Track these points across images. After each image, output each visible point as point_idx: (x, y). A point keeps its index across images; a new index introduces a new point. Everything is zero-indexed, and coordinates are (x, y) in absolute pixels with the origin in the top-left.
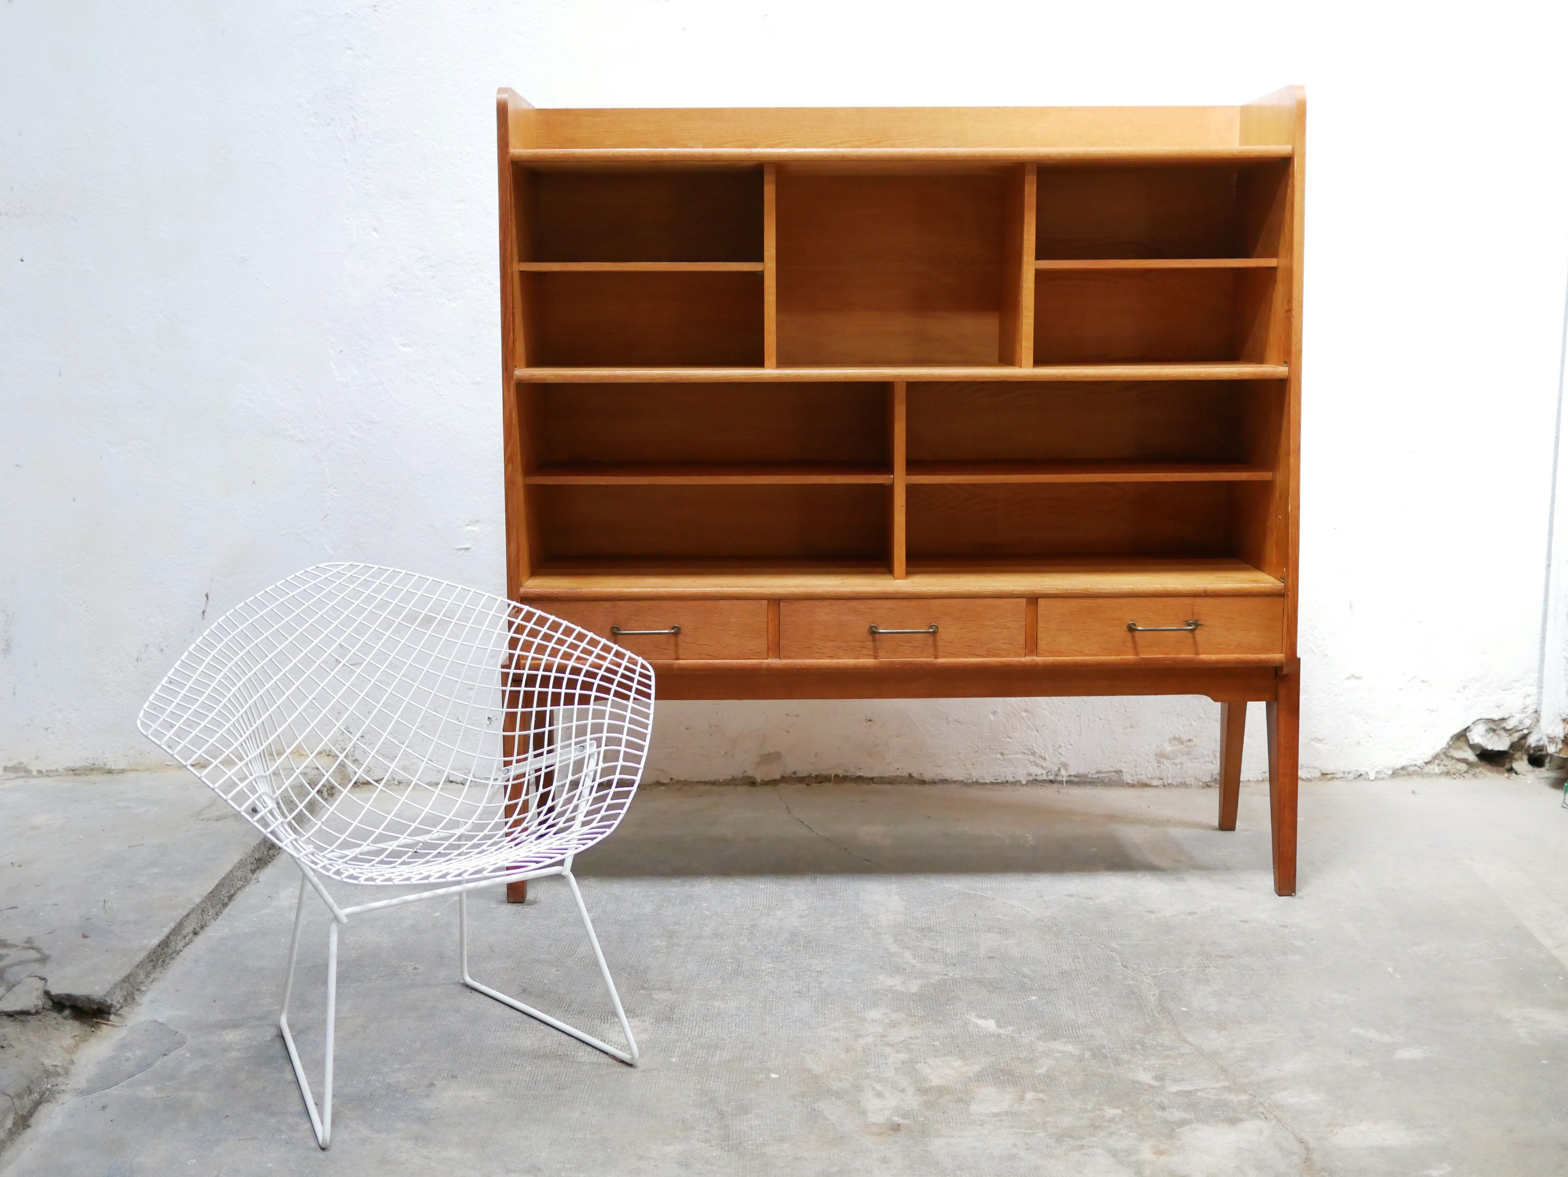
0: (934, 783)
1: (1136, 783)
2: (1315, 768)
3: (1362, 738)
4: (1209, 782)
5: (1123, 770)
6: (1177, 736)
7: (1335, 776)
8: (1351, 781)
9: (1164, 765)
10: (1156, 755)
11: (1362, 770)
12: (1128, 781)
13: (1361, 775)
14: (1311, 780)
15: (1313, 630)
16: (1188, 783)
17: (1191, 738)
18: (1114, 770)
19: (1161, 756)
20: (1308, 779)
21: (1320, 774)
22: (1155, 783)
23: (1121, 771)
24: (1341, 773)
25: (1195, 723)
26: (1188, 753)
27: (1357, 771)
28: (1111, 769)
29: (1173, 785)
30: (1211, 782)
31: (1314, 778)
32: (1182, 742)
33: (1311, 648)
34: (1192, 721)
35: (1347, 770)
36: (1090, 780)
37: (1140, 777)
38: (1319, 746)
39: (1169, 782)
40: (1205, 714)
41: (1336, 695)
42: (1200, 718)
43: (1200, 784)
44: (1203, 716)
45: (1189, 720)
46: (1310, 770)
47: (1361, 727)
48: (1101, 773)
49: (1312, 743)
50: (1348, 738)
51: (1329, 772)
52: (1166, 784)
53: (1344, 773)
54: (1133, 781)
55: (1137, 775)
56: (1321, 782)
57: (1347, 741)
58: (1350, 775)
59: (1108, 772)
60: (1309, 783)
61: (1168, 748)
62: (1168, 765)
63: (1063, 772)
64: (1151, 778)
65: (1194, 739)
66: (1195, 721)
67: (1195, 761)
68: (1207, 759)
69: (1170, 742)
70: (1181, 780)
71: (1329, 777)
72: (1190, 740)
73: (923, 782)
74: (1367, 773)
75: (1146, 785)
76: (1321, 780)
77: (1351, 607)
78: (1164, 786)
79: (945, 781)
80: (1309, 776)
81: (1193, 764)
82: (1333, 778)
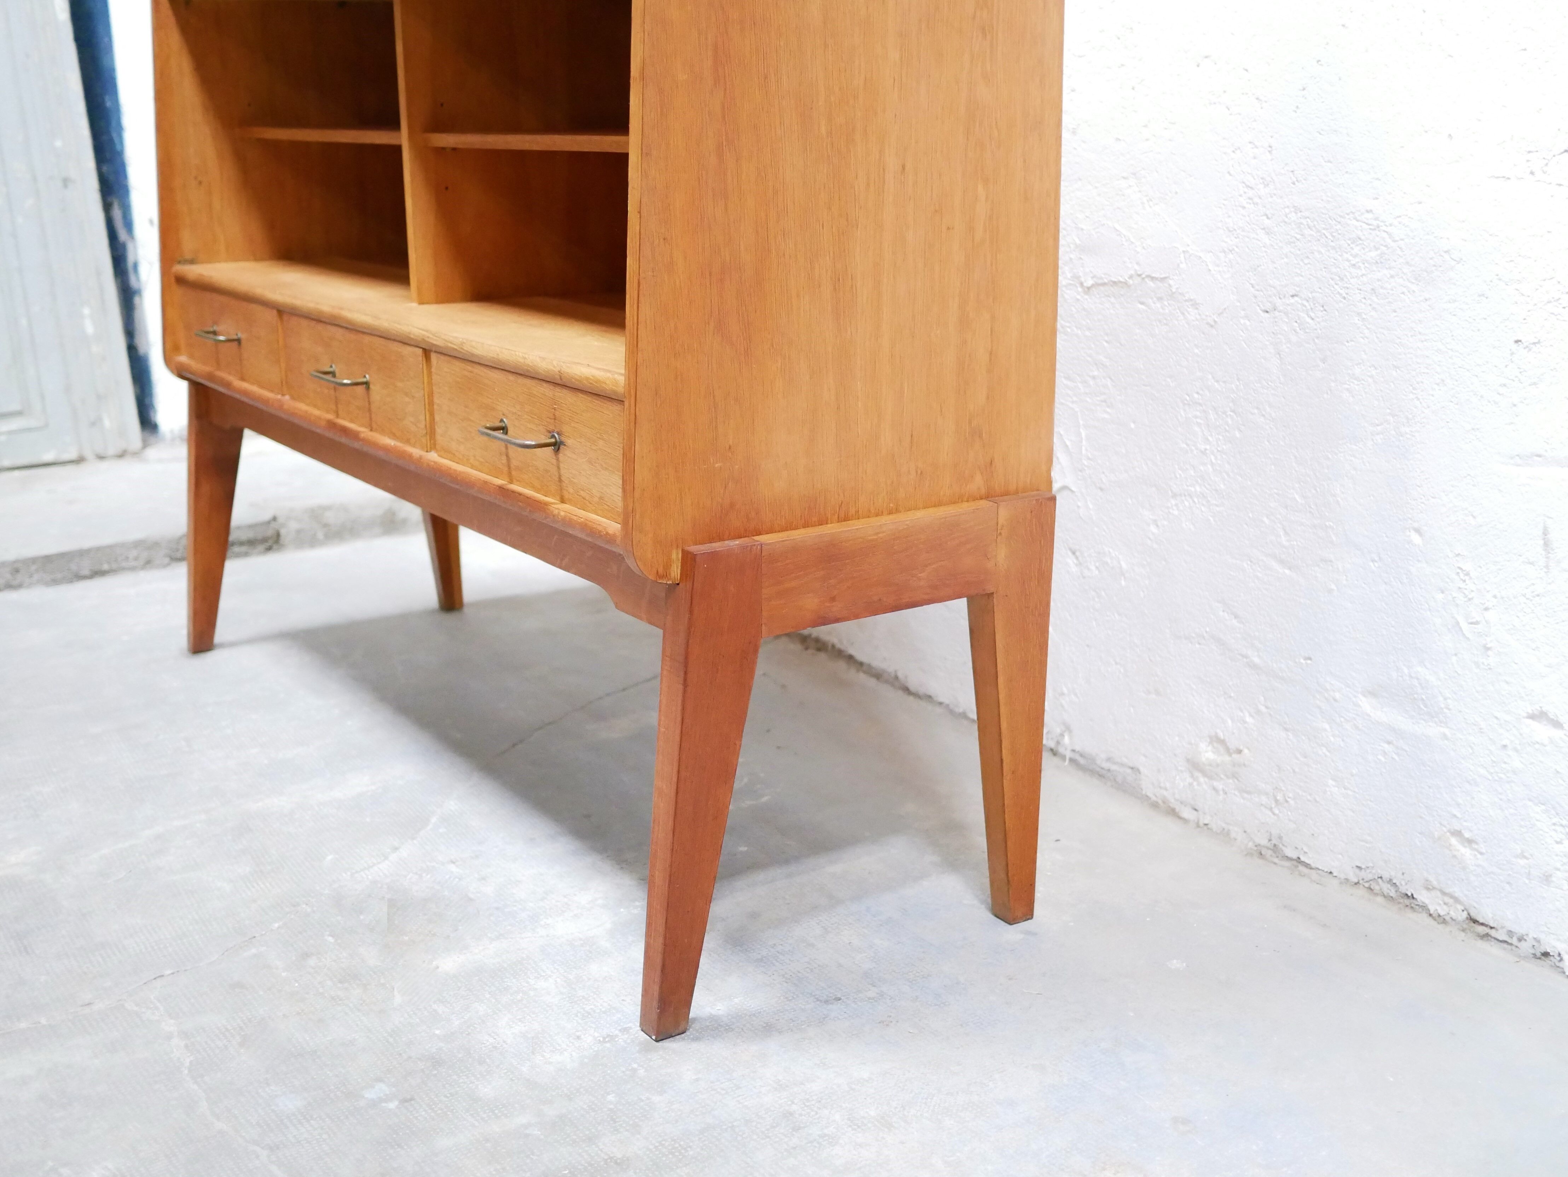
0: (916, 695)
1: (1160, 802)
2: (1457, 900)
3: (1558, 870)
4: (1264, 846)
5: (1141, 769)
6: (1221, 736)
7: (1493, 933)
8: (1525, 958)
9: (1199, 784)
10: (1188, 760)
11: (1551, 944)
12: (1148, 794)
13: (1546, 954)
14: (1444, 922)
15: (1464, 581)
16: (1233, 835)
17: (1241, 748)
18: (1131, 765)
19: (1195, 766)
20: (1439, 916)
21: (1465, 915)
22: (1187, 813)
23: (1138, 771)
24: (1505, 930)
25: (1249, 719)
26: (1234, 776)
27: (1538, 941)
28: (1125, 760)
29: (1211, 829)
30: (1268, 848)
31: (1451, 918)
32: (1228, 751)
33: (1458, 623)
34: (1247, 714)
35: (1519, 930)
36: (1098, 769)
37: (1165, 793)
38: (1465, 852)
39: (1206, 822)
40: (1267, 707)
41: (1505, 747)
42: (1258, 712)
43: (1251, 845)
44: (1263, 709)
45: (1242, 711)
46: (1447, 899)
47: (1557, 843)
48: (1115, 763)
49: (1454, 841)
50: (1527, 858)
51: (1481, 921)
52: (1201, 824)
53: (1510, 933)
54: (1156, 796)
55: (1161, 788)
56: (1463, 934)
57: (1522, 862)
58: (1523, 942)
59: (1122, 765)
60: (1441, 927)
61: (1208, 754)
62: (1205, 786)
63: (1066, 740)
64: (1182, 803)
65: (1246, 751)
66: (1251, 715)
67: (1245, 795)
68: (1264, 800)
69: (1211, 743)
70: (1224, 825)
71: (1481, 930)
72: (1240, 752)
73: (906, 690)
74: (1559, 955)
75: (1173, 813)
76: (1464, 930)
77: (1547, 544)
78: (1198, 826)
79: (929, 698)
80: (1442, 913)
81: (1242, 801)
82: (1487, 936)
